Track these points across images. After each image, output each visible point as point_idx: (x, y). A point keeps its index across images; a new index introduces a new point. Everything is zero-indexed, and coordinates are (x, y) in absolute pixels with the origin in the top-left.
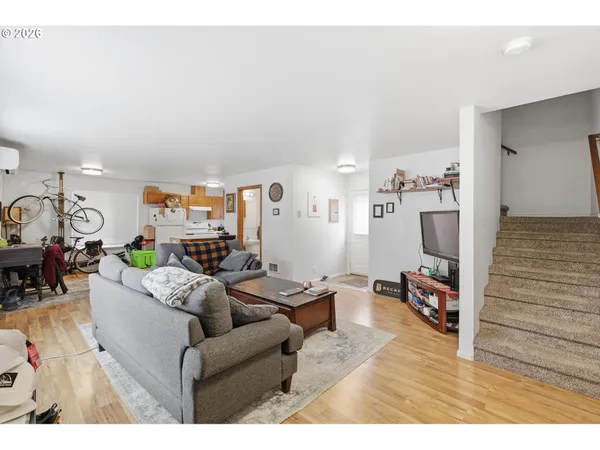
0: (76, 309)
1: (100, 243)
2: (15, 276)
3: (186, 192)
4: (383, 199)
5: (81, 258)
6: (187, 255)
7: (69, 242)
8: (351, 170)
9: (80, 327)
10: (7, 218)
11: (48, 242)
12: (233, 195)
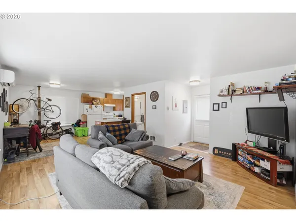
0: (47, 162)
1: (59, 123)
2: (14, 142)
3: (102, 97)
4: (220, 100)
5: (50, 131)
6: (108, 132)
7: (43, 123)
8: (198, 83)
9: (49, 175)
10: (11, 110)
11: (32, 123)
12: (129, 98)
